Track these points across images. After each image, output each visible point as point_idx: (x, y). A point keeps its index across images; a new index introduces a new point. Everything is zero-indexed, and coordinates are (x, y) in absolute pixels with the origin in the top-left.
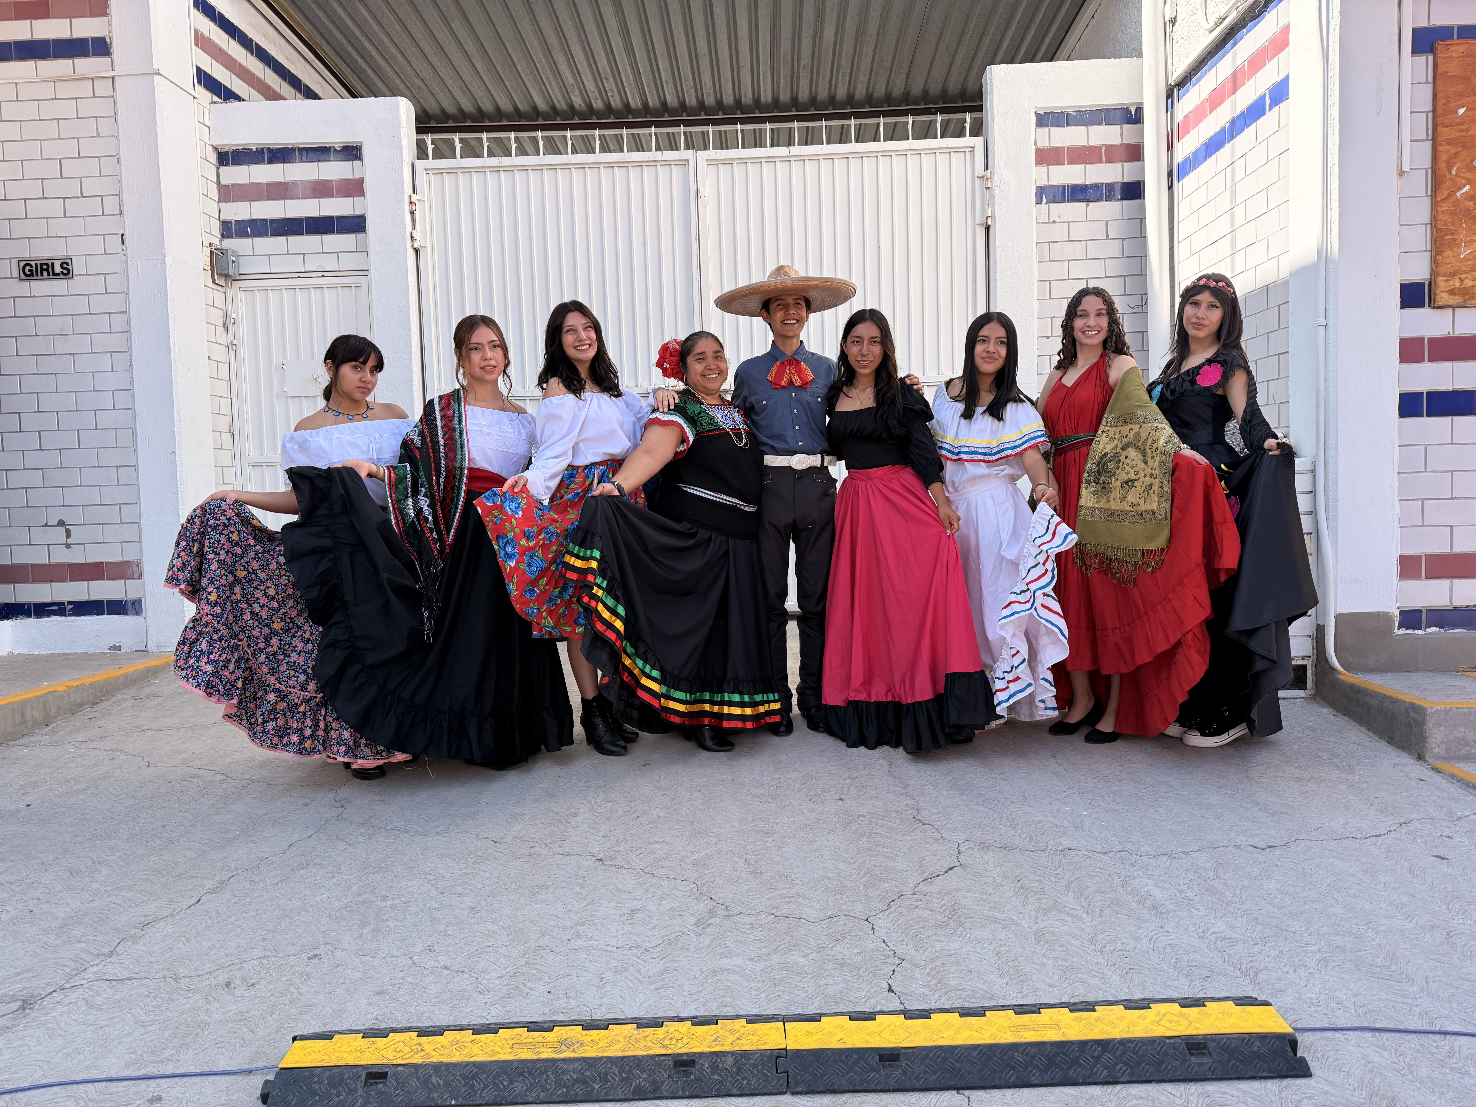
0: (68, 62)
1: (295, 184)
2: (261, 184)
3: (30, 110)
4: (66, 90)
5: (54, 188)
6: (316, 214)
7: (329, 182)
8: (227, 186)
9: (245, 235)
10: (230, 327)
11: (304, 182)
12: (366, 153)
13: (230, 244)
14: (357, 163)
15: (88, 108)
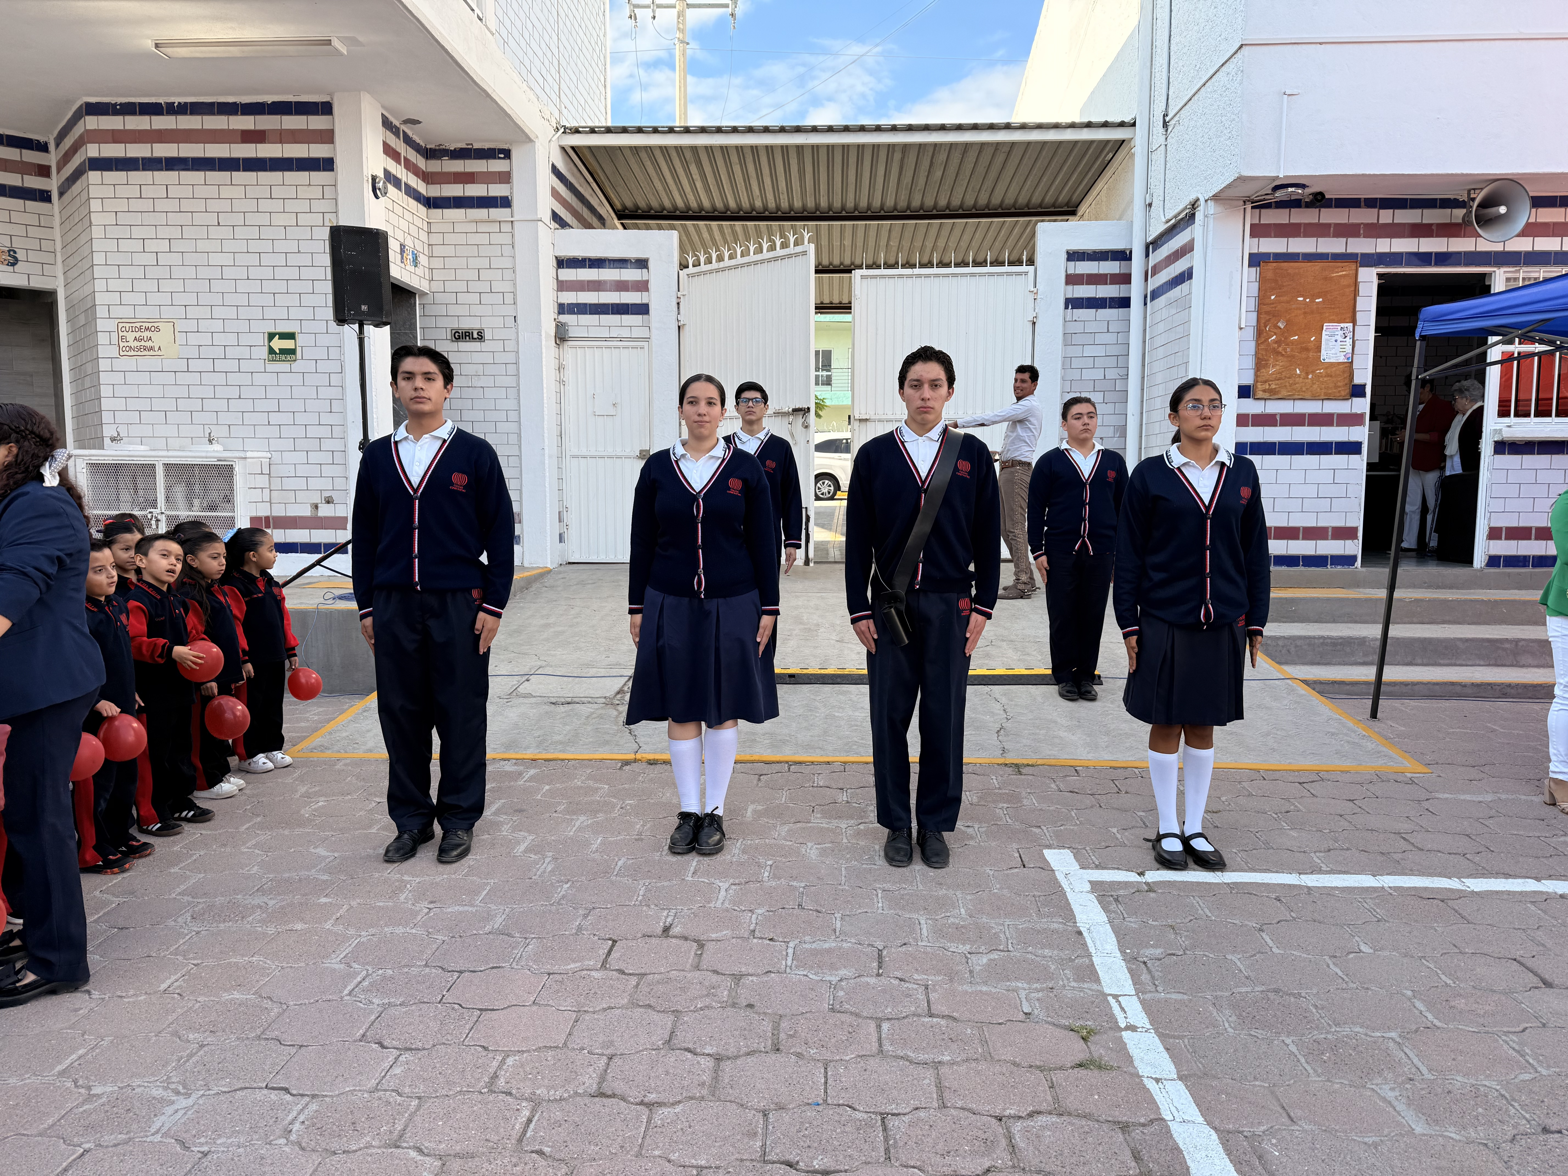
0: (485, 211)
1: (605, 282)
2: (584, 281)
3: (461, 238)
4: (482, 228)
5: (473, 287)
6: (618, 302)
7: (627, 282)
8: (562, 282)
9: (573, 313)
10: (562, 370)
11: (611, 281)
12: (651, 264)
13: (564, 318)
14: (645, 270)
15: (497, 238)
